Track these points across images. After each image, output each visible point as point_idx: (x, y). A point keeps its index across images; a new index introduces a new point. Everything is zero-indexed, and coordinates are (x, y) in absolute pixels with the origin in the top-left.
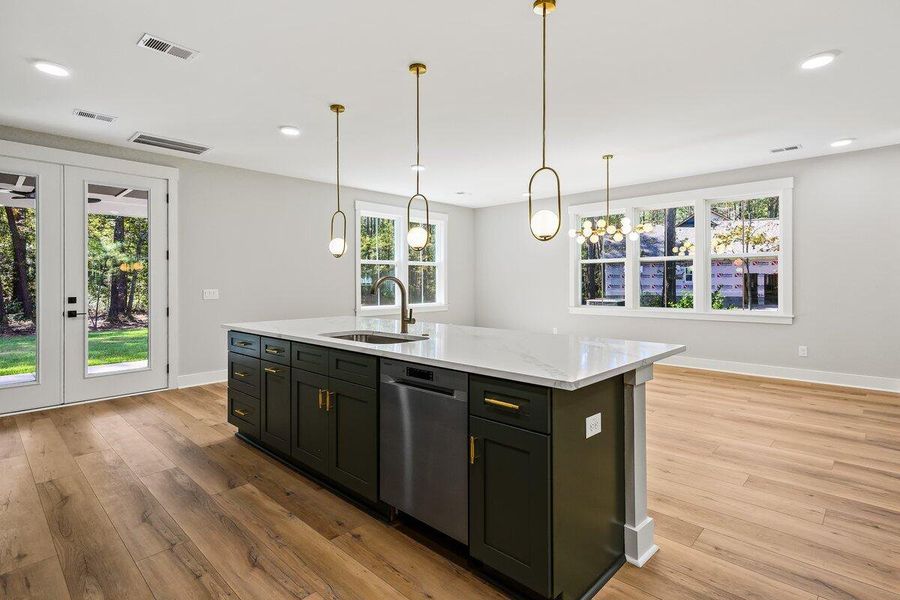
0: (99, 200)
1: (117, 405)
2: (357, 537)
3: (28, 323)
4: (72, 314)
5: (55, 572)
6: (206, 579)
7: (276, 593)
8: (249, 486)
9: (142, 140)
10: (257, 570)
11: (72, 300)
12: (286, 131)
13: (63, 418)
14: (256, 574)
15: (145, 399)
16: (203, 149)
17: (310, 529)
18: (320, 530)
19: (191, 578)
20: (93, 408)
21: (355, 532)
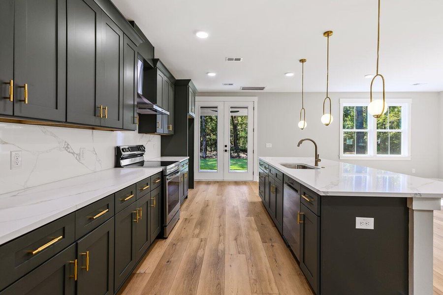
0: (239, 111)
1: (237, 183)
2: (273, 246)
3: (215, 153)
4: (226, 151)
5: (195, 221)
6: (222, 237)
7: (235, 249)
8: (253, 218)
9: (244, 89)
10: (235, 241)
11: (226, 146)
12: (288, 75)
13: (221, 184)
14: (234, 242)
15: (245, 183)
16: (264, 88)
17: (259, 237)
18: (262, 239)
19: (219, 235)
20: (229, 183)
21: (273, 244)
